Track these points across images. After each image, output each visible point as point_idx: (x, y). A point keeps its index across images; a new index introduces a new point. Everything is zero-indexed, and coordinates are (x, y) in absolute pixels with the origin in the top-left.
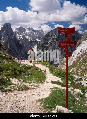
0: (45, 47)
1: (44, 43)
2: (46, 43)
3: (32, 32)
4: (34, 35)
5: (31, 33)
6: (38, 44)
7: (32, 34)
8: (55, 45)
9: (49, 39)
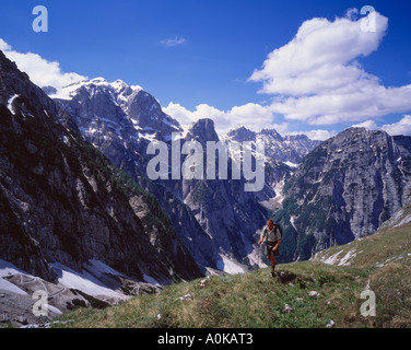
0: (310, 186)
1: (306, 175)
2: (312, 173)
3: (274, 142)
4: (278, 150)
5: (271, 144)
6: (288, 175)
7: (273, 147)
8: (340, 180)
9: (323, 163)
